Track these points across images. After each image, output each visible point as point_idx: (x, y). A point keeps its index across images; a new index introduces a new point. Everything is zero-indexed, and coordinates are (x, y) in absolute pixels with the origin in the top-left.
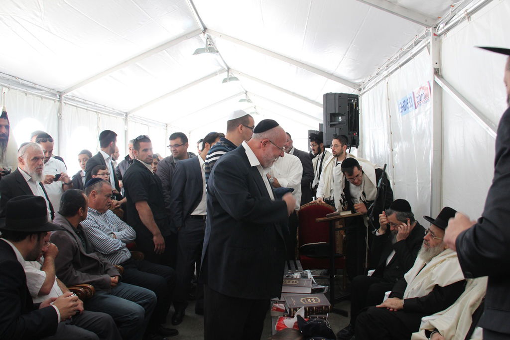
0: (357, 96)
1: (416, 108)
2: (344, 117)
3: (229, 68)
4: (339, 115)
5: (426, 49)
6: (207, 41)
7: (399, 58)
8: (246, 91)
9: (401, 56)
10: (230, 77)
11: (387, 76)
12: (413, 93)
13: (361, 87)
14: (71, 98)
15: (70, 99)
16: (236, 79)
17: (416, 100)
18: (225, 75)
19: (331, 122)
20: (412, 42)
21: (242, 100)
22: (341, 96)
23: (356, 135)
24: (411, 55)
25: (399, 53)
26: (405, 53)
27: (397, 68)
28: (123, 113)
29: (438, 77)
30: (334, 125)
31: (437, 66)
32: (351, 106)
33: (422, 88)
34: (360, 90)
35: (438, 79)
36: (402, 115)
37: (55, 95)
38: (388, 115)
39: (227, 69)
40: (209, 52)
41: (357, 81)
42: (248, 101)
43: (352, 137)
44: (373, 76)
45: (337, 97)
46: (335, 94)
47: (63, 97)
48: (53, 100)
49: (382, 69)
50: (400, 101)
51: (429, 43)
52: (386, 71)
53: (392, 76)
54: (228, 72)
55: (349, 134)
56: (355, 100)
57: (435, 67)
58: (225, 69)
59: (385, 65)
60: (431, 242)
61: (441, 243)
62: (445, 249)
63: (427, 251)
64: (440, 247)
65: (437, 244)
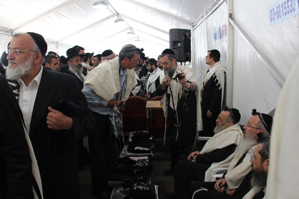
0: (189, 31)
1: (221, 38)
2: (181, 43)
3: (118, 14)
4: (178, 42)
5: (225, 2)
7: (212, 7)
8: (131, 28)
9: (214, 6)
10: (119, 19)
11: (206, 18)
12: (220, 28)
13: (194, 25)
16: (123, 20)
17: (221, 34)
18: (116, 18)
19: (174, 46)
21: (128, 33)
22: (179, 30)
23: (189, 55)
24: (218, 5)
25: (212, 4)
26: (215, 4)
27: (211, 14)
28: (55, 42)
29: (231, 19)
30: (176, 48)
31: (231, 12)
32: (186, 36)
33: (224, 26)
34: (193, 27)
37: (8, 32)
38: (207, 43)
39: (117, 14)
40: (102, 4)
41: (192, 21)
42: (133, 34)
43: (186, 56)
44: (199, 18)
45: (177, 31)
46: (176, 29)
48: (7, 35)
49: (204, 14)
50: (214, 33)
52: (206, 15)
53: (209, 18)
54: (118, 16)
55: (184, 54)
56: (188, 33)
57: (230, 13)
58: (115, 14)
59: (205, 12)
60: (220, 124)
61: (225, 123)
62: (228, 127)
63: (218, 128)
64: (225, 126)
65: (223, 125)
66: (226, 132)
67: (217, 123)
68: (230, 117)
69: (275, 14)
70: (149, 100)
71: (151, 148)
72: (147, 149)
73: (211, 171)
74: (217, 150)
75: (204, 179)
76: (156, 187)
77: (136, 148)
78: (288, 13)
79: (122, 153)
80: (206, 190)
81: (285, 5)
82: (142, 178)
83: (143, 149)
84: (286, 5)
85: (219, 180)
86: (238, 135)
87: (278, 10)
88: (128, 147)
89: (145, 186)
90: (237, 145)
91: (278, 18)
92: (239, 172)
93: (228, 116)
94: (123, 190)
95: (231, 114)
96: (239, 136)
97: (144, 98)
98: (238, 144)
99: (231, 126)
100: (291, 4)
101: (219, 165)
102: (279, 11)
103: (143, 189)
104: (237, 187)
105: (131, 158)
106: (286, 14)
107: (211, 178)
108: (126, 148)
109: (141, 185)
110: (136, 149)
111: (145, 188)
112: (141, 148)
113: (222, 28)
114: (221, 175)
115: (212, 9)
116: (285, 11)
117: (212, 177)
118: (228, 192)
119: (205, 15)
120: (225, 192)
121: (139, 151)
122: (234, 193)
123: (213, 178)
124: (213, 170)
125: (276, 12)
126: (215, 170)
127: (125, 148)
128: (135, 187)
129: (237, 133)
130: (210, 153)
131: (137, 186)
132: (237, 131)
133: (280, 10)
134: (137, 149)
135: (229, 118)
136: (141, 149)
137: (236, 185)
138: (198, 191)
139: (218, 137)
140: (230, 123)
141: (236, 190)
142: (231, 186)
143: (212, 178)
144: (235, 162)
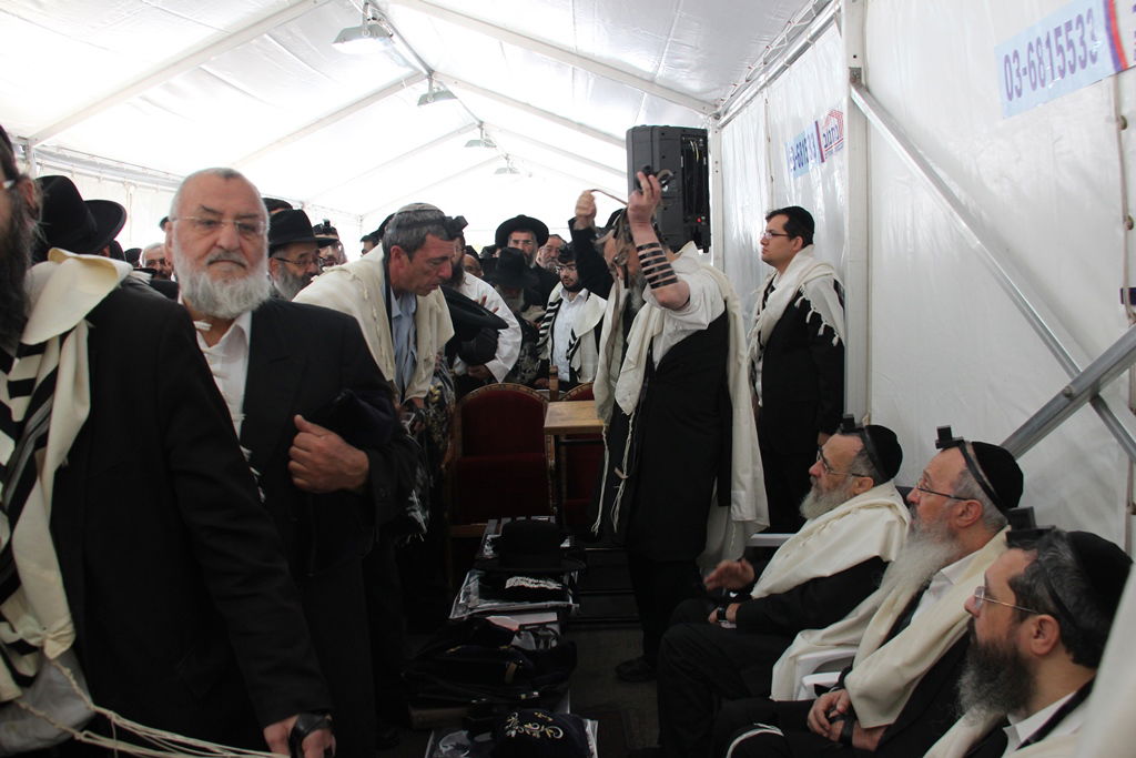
0: (703, 134)
1: (823, 161)
2: (674, 182)
3: (431, 72)
5: (833, 28)
6: (365, 10)
7: (786, 44)
8: (482, 123)
9: (792, 39)
10: (436, 90)
11: (765, 85)
12: (817, 125)
13: (718, 110)
14: (54, 151)
15: (50, 154)
16: (450, 95)
17: (823, 143)
18: (422, 87)
20: (809, 7)
21: (471, 144)
22: (665, 132)
23: (703, 223)
24: (809, 36)
25: (787, 31)
26: (799, 32)
27: (784, 68)
29: (857, 89)
31: (856, 64)
32: (689, 154)
33: (831, 114)
34: (717, 117)
35: (857, 94)
36: (795, 178)
38: (769, 177)
39: (425, 73)
40: (372, 36)
41: (711, 97)
42: (487, 146)
43: (692, 228)
44: (739, 85)
45: (656, 134)
46: (653, 128)
47: (33, 151)
49: (757, 69)
50: (791, 143)
51: (839, 10)
52: (764, 72)
53: (775, 84)
54: (431, 80)
55: (686, 221)
56: (698, 143)
57: (853, 66)
58: (421, 72)
59: (761, 60)
60: (824, 481)
61: (844, 482)
62: (856, 495)
63: (817, 499)
64: (843, 492)
65: (836, 485)
66: (849, 512)
67: (812, 478)
68: (864, 458)
69: (1025, 73)
70: (555, 398)
71: (566, 579)
72: (552, 585)
73: (795, 662)
74: (816, 582)
75: (770, 694)
76: (591, 727)
77: (510, 583)
78: (1073, 69)
79: (458, 601)
80: (778, 732)
81: (1060, 39)
82: (536, 693)
83: (536, 586)
84: (1062, 41)
85: (824, 695)
86: (890, 524)
87: (1034, 57)
88: (481, 579)
89: (547, 724)
90: (888, 563)
91: (1034, 86)
92: (898, 662)
93: (855, 454)
94: (466, 742)
95: (865, 448)
96: (897, 527)
97: (537, 393)
98: (892, 556)
99: (865, 491)
100: (1082, 38)
101: (825, 637)
102: (1037, 62)
103: (543, 734)
104: (890, 720)
105: (492, 618)
106: (1062, 73)
107: (796, 690)
108: (472, 583)
109: (534, 720)
110: (512, 587)
111: (549, 732)
112: (531, 580)
113: (827, 121)
114: (831, 678)
115: (784, 52)
116: (1058, 61)
117: (797, 684)
118: (859, 741)
119: (759, 72)
120: (846, 740)
121: (520, 594)
122: (880, 741)
123: (803, 689)
124: (802, 657)
125: (1024, 63)
126: (809, 659)
127: (468, 583)
128: (511, 729)
129: (889, 515)
130: (790, 593)
131: (521, 724)
132: (887, 511)
133: (1040, 59)
134: (516, 584)
135: (860, 460)
136: (532, 586)
137: (887, 711)
138: (745, 736)
139: (819, 533)
140: (861, 479)
141: (885, 732)
142: (869, 718)
143: (799, 689)
144: (880, 625)
